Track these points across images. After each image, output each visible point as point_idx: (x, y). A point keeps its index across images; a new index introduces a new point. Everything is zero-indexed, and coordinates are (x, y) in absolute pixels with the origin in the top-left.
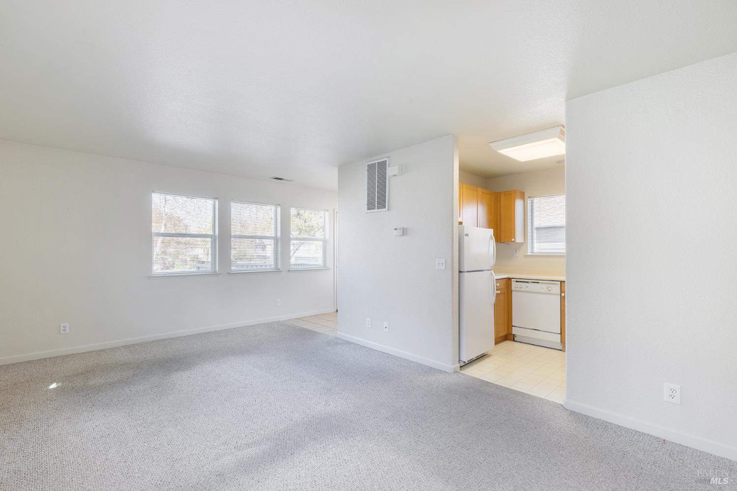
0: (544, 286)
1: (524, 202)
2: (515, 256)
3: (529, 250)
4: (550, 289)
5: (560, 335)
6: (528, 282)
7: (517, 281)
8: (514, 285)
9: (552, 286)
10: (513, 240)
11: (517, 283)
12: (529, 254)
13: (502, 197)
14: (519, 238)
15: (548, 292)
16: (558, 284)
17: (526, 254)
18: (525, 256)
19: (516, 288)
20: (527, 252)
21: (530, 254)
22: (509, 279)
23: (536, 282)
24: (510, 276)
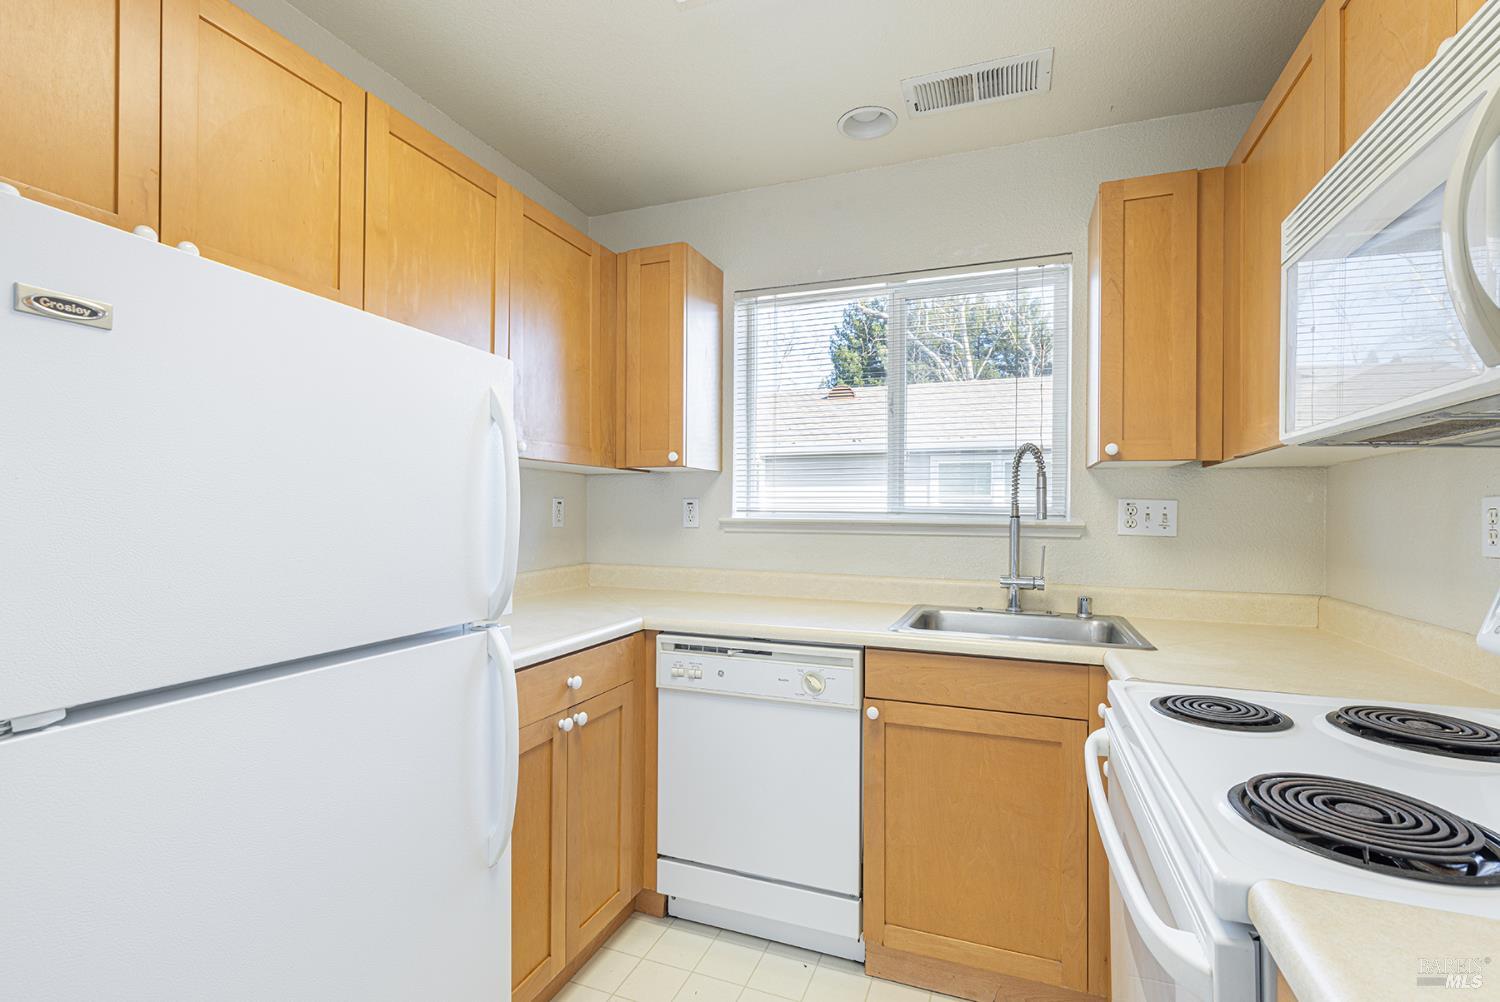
0: (790, 669)
1: (721, 317)
2: (687, 524)
3: (738, 502)
4: (815, 682)
5: (857, 903)
6: (724, 651)
7: (678, 646)
8: (668, 664)
9: (827, 671)
10: (673, 456)
11: (681, 655)
12: (737, 516)
13: (634, 269)
14: (698, 450)
15: (809, 699)
16: (849, 662)
17: (724, 519)
18: (722, 524)
19: (674, 676)
20: (731, 512)
21: (742, 516)
22: (647, 635)
23: (758, 647)
24: (653, 622)
